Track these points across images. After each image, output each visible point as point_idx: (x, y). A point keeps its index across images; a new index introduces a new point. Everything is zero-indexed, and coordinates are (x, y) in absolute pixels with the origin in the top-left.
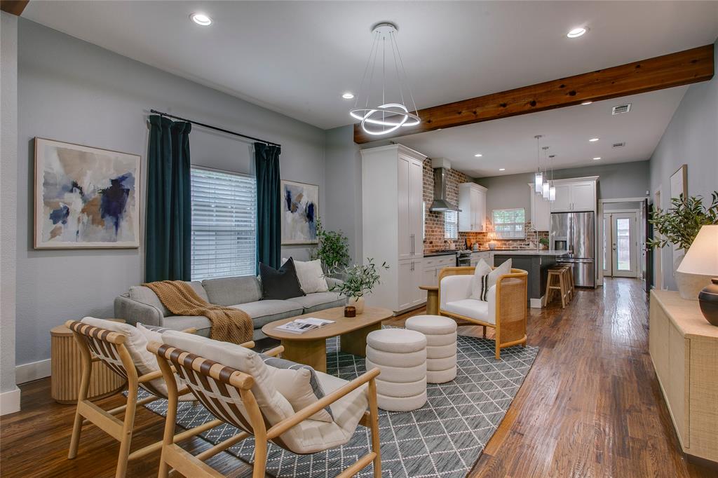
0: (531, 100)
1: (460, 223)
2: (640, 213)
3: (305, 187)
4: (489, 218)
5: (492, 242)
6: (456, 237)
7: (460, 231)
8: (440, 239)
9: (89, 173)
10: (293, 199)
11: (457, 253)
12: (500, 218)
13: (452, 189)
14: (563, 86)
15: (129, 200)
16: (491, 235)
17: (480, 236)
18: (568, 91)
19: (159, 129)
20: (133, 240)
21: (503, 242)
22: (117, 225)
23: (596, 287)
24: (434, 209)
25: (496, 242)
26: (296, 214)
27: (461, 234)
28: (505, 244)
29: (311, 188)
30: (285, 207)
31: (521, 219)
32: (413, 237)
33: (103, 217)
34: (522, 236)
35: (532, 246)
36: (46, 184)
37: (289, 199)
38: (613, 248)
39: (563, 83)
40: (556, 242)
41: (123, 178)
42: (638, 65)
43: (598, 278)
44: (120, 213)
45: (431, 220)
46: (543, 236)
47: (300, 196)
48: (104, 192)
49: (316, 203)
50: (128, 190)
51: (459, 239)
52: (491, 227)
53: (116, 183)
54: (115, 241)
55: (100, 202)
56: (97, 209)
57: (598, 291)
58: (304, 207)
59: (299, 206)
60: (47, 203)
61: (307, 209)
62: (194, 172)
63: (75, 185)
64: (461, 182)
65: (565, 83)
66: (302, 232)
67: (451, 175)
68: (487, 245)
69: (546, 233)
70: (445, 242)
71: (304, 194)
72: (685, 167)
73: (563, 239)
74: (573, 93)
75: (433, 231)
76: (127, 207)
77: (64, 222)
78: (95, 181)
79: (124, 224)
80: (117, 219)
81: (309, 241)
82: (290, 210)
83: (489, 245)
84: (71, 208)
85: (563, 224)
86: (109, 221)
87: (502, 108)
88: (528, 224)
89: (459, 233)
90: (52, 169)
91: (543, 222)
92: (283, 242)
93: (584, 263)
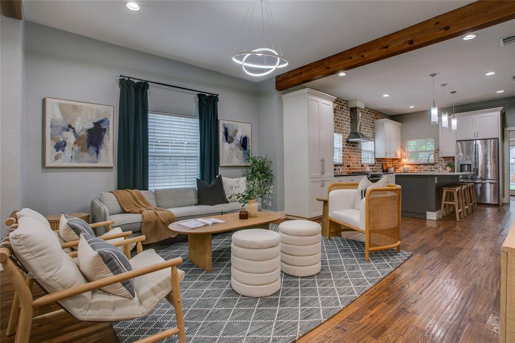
0: (409, 39)
1: (376, 152)
3: (240, 124)
4: (403, 147)
5: (405, 166)
6: (373, 162)
7: (377, 157)
8: (357, 163)
9: (79, 119)
10: (230, 134)
11: (368, 174)
12: (412, 145)
13: (368, 124)
14: (438, 23)
15: (106, 135)
16: (405, 161)
17: (396, 162)
18: (442, 27)
19: (125, 87)
20: (109, 162)
21: (415, 166)
22: (97, 152)
23: (500, 204)
24: (351, 140)
25: (409, 166)
26: (233, 145)
27: (377, 160)
28: (417, 168)
29: (245, 125)
30: (223, 139)
31: (431, 147)
32: (322, 160)
33: (88, 147)
34: (432, 161)
35: (440, 169)
36: (51, 126)
37: (226, 134)
39: (437, 20)
41: (102, 121)
43: (504, 197)
44: (100, 144)
45: (348, 148)
46: (450, 161)
47: (236, 131)
48: (89, 131)
49: (249, 136)
50: (105, 129)
51: (375, 163)
52: (405, 154)
53: (97, 125)
54: (96, 162)
55: (86, 138)
56: (84, 142)
57: (504, 207)
58: (239, 139)
59: (235, 138)
60: (52, 139)
61: (242, 141)
62: (150, 116)
63: (70, 126)
64: (377, 119)
65: (439, 20)
66: (237, 157)
67: (368, 114)
69: (453, 158)
70: (362, 166)
71: (238, 130)
73: (469, 162)
74: (447, 28)
75: (350, 157)
76: (104, 140)
77: (63, 150)
78: (83, 124)
79: (102, 151)
80: (98, 148)
81: (244, 165)
82: (227, 141)
83: (403, 168)
84: (67, 141)
85: (468, 150)
86: (92, 149)
87: (384, 50)
88: (437, 151)
89: (376, 159)
90: (55, 117)
91: (449, 149)
92: (221, 165)
93: (491, 183)
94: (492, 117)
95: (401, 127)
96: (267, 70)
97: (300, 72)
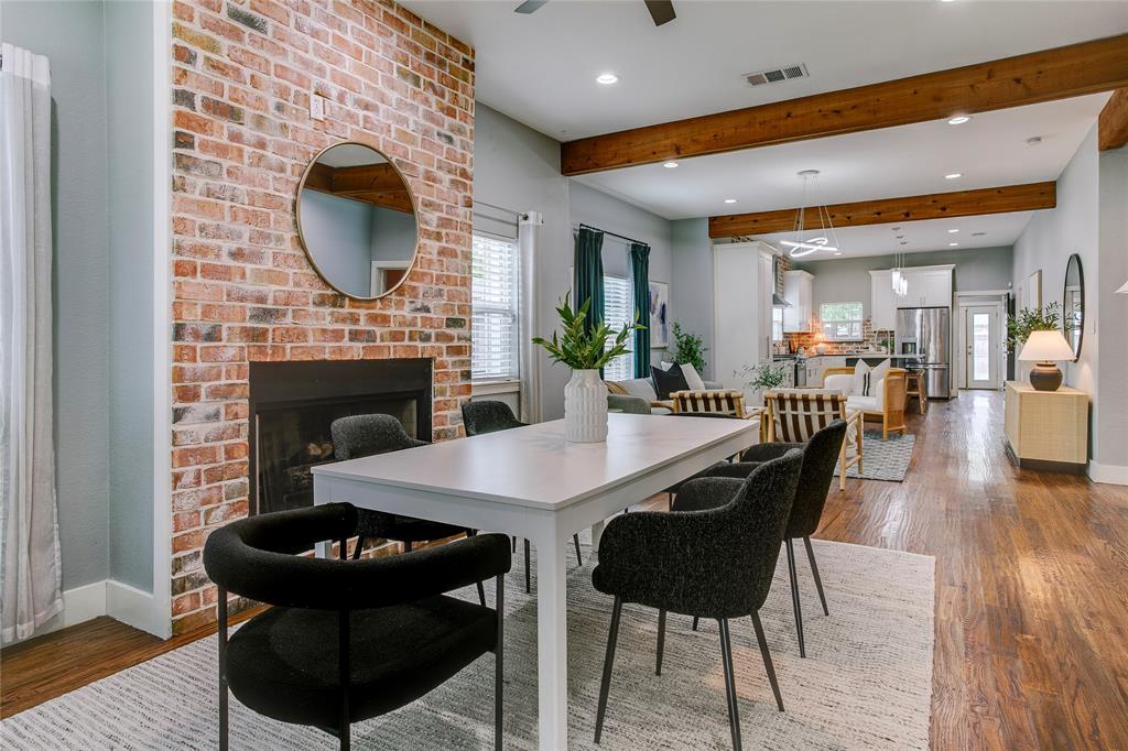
0: (905, 211)
1: (785, 322)
2: (1002, 307)
3: (660, 286)
4: (815, 314)
5: (820, 345)
6: (782, 339)
7: (785, 331)
11: (795, 358)
12: (829, 312)
14: (934, 201)
16: (819, 337)
17: (804, 338)
18: (940, 206)
21: (835, 345)
23: (950, 398)
25: (825, 345)
27: (786, 335)
28: (837, 348)
29: (664, 287)
31: (855, 312)
34: (860, 338)
35: (872, 349)
38: (969, 353)
39: (935, 198)
40: (904, 344)
42: (999, 190)
43: (952, 388)
46: (886, 338)
47: (657, 296)
49: (666, 302)
52: (819, 326)
57: (952, 402)
58: (660, 308)
59: (656, 306)
62: (605, 279)
64: (787, 269)
65: (937, 198)
66: (660, 335)
68: (813, 349)
69: (891, 333)
71: (659, 294)
72: (1040, 271)
73: (912, 340)
74: (944, 209)
81: (662, 345)
83: (817, 349)
85: (909, 323)
87: (876, 216)
88: (867, 322)
89: (784, 333)
91: (886, 320)
92: (652, 346)
93: (935, 369)
94: (941, 276)
95: (813, 283)
96: (807, 250)
97: (753, 219)
